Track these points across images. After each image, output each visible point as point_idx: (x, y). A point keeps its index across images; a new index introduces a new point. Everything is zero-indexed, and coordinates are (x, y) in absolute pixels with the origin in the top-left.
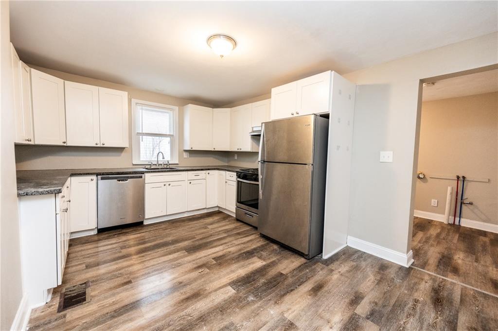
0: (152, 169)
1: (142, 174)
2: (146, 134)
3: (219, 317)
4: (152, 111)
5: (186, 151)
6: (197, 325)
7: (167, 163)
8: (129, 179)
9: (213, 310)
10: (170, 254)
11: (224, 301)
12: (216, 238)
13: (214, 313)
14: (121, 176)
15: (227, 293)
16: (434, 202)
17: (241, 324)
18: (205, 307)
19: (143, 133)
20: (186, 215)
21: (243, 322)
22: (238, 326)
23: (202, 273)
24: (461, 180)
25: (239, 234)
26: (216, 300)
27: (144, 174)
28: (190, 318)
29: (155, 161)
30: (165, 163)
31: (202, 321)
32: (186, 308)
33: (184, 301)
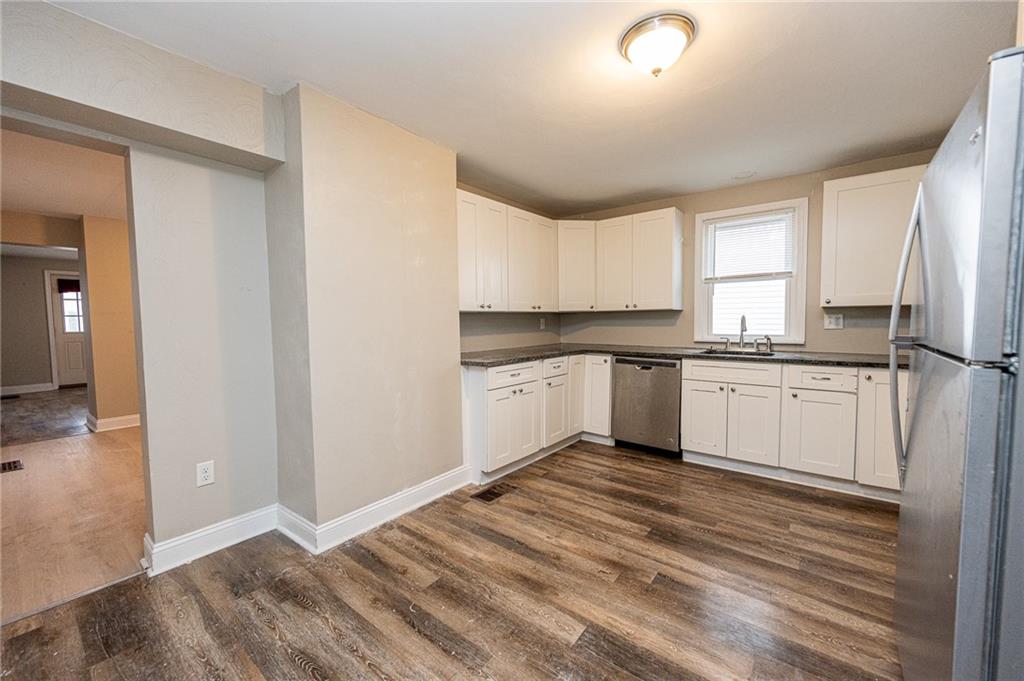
0: (730, 353)
1: (677, 359)
2: (722, 278)
3: (498, 634)
4: (741, 226)
5: (830, 310)
6: (476, 610)
7: (765, 341)
8: (653, 367)
9: (511, 621)
10: (625, 518)
11: (539, 631)
12: (751, 553)
13: (506, 623)
14: (644, 359)
15: (564, 630)
17: (490, 672)
18: (514, 607)
19: (716, 279)
20: (786, 478)
21: (495, 675)
22: (485, 669)
23: (601, 574)
25: (844, 590)
26: (536, 618)
27: (680, 359)
28: (487, 596)
29: (736, 335)
30: (759, 341)
31: (484, 613)
32: (504, 585)
33: (519, 578)
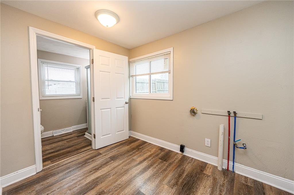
16: (208, 142)
24: (232, 116)
